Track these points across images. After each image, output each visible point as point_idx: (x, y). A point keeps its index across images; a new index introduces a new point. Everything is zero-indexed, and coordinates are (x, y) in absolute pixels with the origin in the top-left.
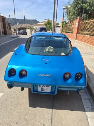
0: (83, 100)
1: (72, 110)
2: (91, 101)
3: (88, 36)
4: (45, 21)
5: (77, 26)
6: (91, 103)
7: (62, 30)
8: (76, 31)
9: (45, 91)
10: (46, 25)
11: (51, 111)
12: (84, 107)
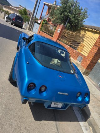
0: (75, 111)
1: (70, 121)
2: (80, 111)
3: (68, 46)
4: (20, 7)
5: (59, 32)
6: (80, 113)
7: (41, 29)
8: (58, 36)
9: (57, 107)
10: (21, 13)
11: (55, 124)
12: (77, 118)
